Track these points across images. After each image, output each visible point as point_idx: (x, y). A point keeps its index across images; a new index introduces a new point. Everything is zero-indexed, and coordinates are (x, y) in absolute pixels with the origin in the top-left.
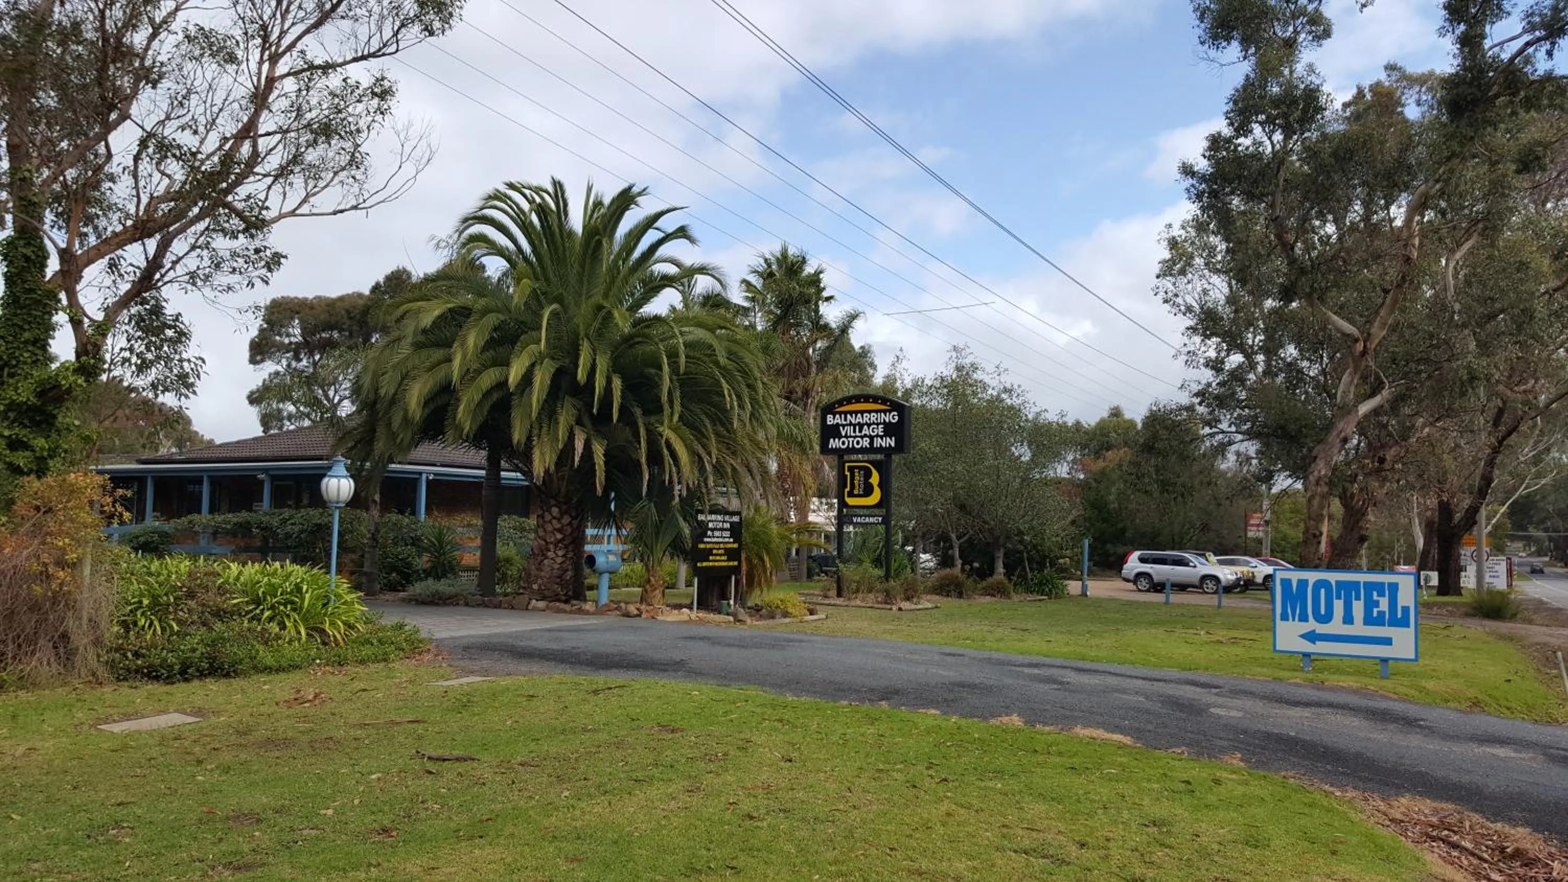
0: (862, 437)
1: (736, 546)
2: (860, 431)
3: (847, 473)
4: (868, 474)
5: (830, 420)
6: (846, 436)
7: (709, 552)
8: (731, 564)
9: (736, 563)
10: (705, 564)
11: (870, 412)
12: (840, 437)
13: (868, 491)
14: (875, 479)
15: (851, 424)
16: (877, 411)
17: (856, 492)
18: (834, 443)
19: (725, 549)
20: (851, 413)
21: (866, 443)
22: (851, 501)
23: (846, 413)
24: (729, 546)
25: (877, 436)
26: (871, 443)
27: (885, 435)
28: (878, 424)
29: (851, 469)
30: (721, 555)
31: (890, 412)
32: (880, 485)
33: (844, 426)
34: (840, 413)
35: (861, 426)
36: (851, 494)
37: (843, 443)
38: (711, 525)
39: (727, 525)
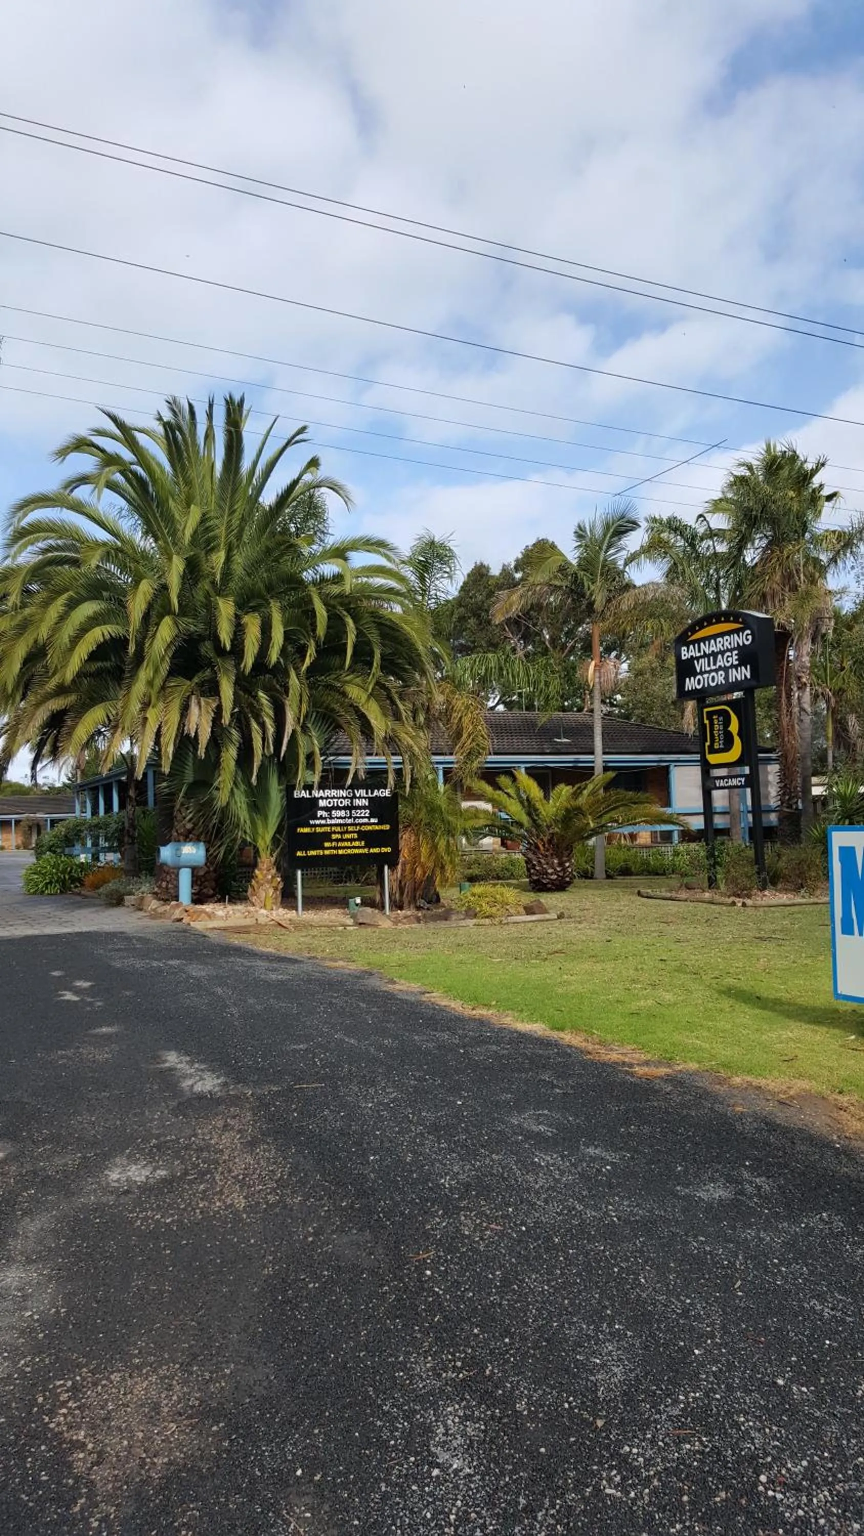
0: (716, 671)
1: (387, 827)
2: (715, 664)
3: (706, 722)
4: (727, 722)
5: (686, 653)
6: (702, 673)
7: (327, 836)
8: (376, 850)
9: (389, 850)
10: (312, 853)
11: (722, 635)
12: (694, 674)
13: (728, 745)
14: (734, 727)
15: (705, 655)
16: (729, 633)
17: (716, 746)
18: (691, 684)
19: (359, 832)
20: (704, 639)
21: (720, 678)
22: (713, 759)
23: (698, 641)
24: (370, 828)
25: (732, 666)
26: (726, 678)
27: (740, 665)
28: (731, 650)
29: (710, 714)
30: (352, 840)
31: (742, 630)
32: (739, 734)
33: (698, 659)
34: (693, 642)
35: (715, 655)
36: (713, 751)
37: (699, 682)
38: (322, 803)
39: (365, 802)
